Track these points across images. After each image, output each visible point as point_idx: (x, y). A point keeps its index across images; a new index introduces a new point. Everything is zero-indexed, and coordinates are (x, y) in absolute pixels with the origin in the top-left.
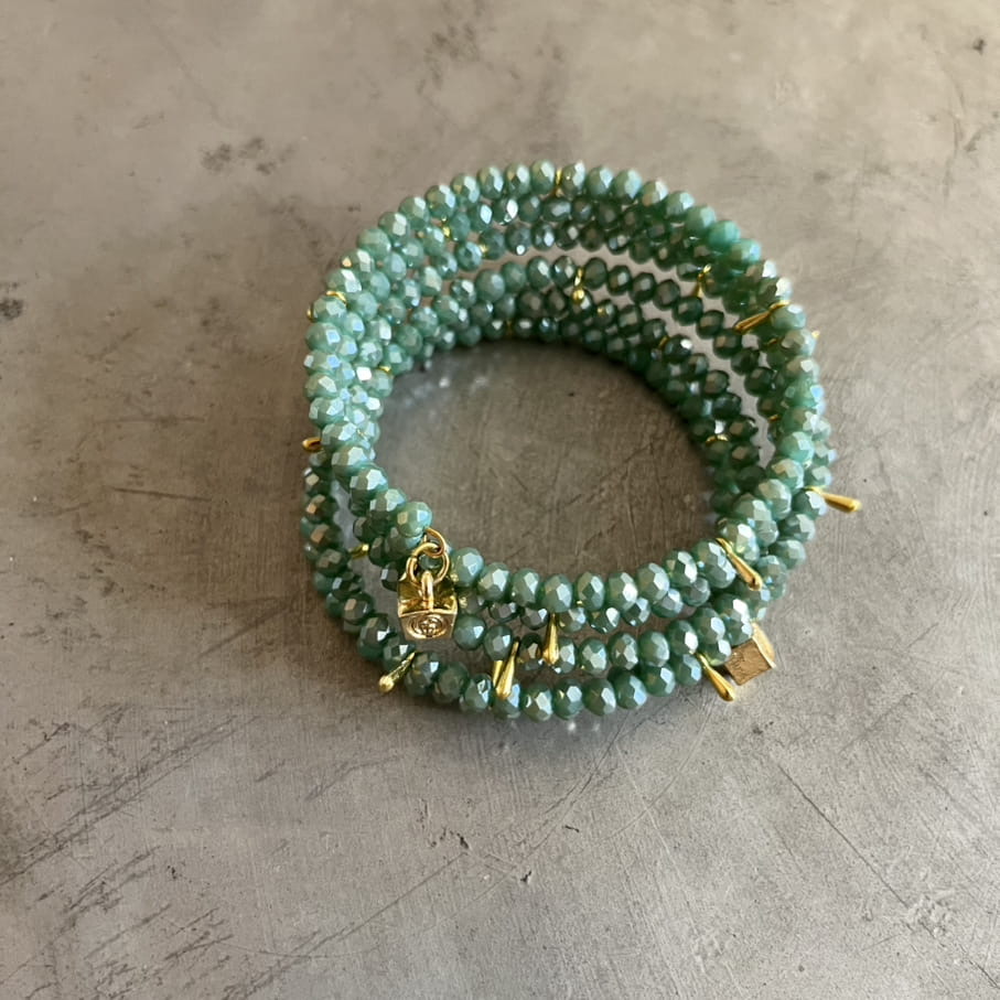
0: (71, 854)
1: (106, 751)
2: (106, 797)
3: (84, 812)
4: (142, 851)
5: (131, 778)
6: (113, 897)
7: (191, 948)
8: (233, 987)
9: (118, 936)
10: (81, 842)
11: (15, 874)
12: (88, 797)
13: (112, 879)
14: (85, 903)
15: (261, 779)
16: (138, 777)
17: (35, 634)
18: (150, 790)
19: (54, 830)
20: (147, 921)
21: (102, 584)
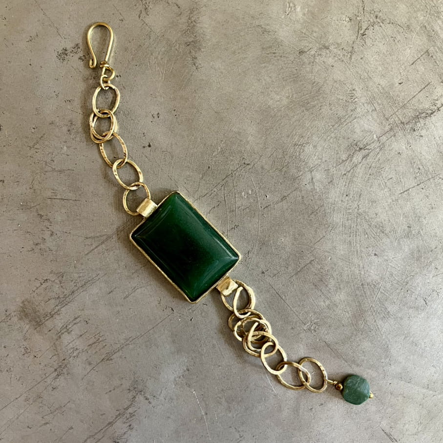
0: (55, 318)
1: (60, 287)
2: (63, 301)
3: (57, 306)
4: (76, 316)
5: (70, 295)
6: (70, 330)
7: (95, 343)
8: (108, 353)
9: (73, 341)
10: (58, 315)
11: (40, 325)
12: (58, 301)
13: (69, 325)
14: (62, 332)
15: (110, 293)
16: (71, 294)
17: (31, 251)
18: (76, 298)
19: (49, 311)
20: (81, 336)
21: (50, 232)
